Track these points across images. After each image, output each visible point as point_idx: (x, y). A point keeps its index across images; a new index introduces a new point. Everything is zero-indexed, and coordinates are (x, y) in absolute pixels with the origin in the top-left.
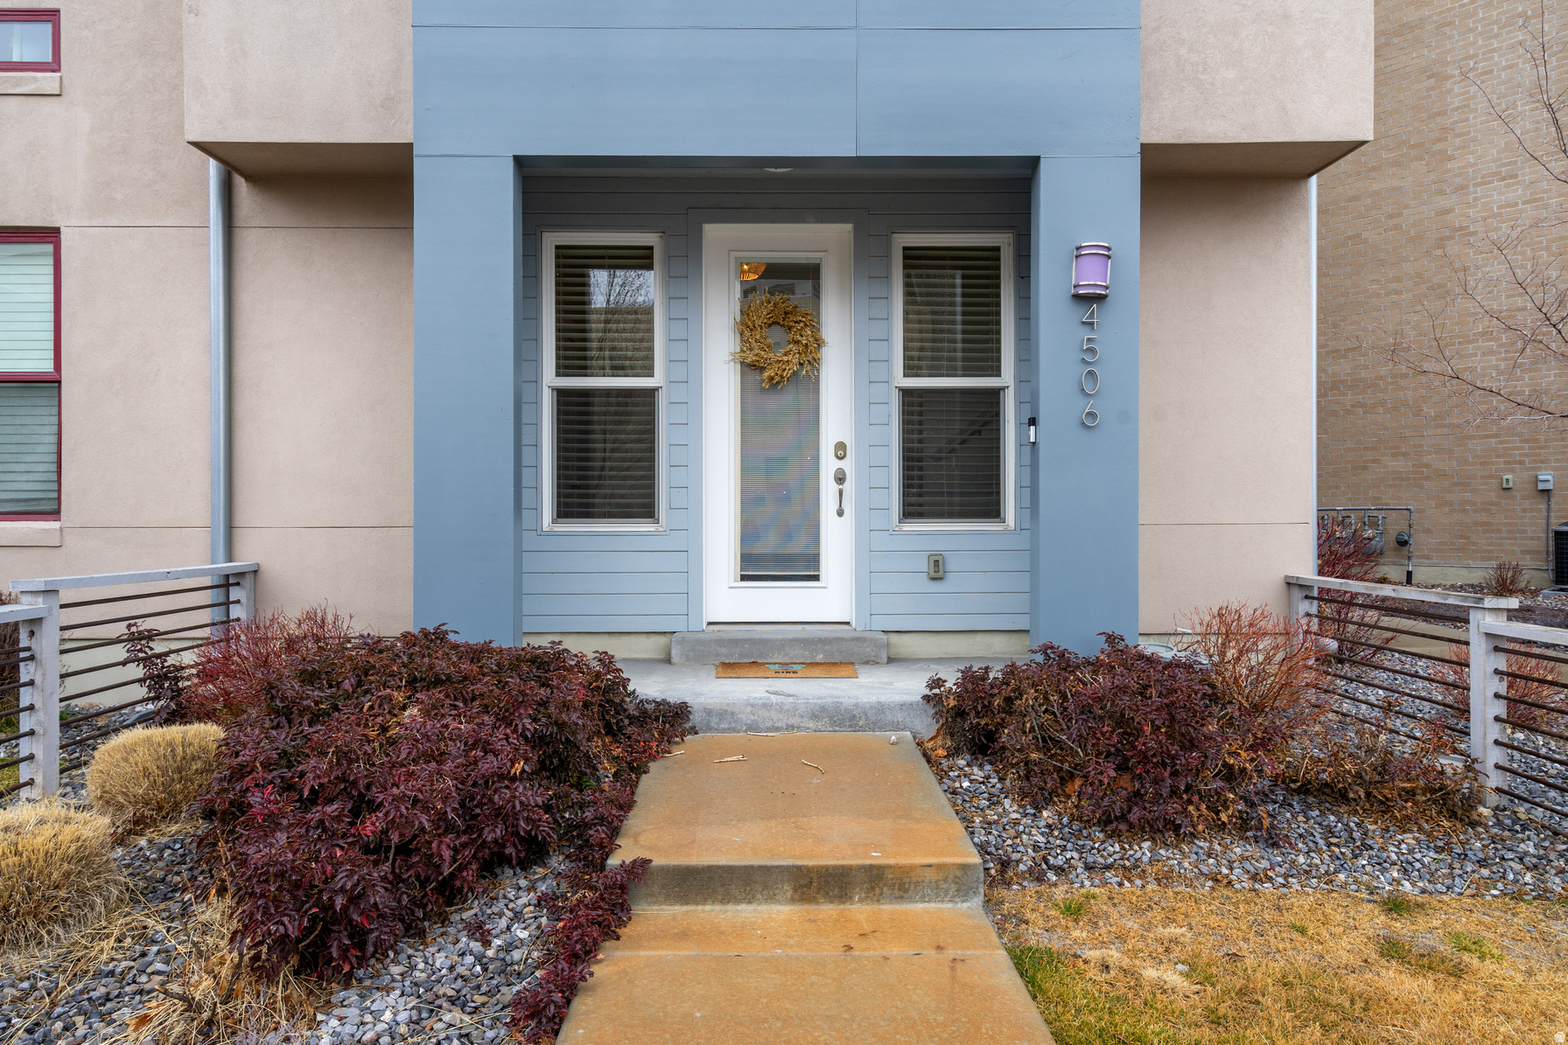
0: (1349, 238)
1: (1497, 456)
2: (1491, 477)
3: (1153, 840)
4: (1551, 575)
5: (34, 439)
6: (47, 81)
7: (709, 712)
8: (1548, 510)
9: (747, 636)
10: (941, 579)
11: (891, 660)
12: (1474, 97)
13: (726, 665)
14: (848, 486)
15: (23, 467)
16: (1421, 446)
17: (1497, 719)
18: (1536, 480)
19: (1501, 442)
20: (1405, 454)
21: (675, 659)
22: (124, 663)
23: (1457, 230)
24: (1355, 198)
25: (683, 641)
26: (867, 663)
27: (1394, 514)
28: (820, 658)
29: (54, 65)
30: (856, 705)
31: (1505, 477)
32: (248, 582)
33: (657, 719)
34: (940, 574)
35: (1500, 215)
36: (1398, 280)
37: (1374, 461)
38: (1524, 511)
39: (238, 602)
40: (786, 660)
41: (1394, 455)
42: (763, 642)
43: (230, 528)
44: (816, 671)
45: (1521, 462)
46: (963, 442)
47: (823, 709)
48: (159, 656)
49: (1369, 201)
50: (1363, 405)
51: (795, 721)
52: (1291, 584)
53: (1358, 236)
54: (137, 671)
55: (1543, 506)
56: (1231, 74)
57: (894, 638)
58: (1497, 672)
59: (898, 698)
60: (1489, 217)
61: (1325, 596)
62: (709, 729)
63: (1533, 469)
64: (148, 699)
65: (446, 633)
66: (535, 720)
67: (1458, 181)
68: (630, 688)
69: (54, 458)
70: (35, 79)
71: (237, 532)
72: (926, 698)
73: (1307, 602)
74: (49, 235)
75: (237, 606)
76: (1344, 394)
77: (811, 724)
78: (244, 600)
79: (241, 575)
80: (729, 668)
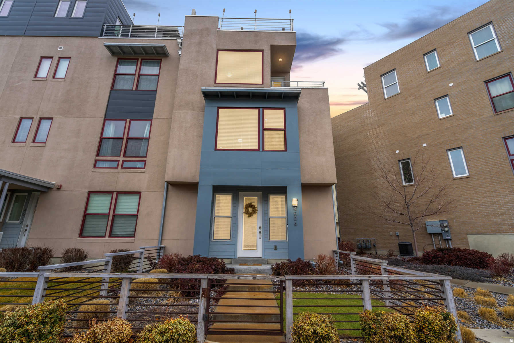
0: (358, 187)
1: (389, 229)
2: (388, 233)
3: (300, 287)
4: (399, 252)
5: (132, 224)
6: (143, 170)
7: (238, 270)
8: (399, 239)
9: (244, 259)
10: (276, 250)
11: (268, 264)
12: (375, 164)
13: (240, 264)
14: (261, 234)
15: (129, 229)
16: (375, 226)
17: (355, 271)
18: (396, 234)
19: (389, 226)
20: (373, 228)
21: (232, 263)
22: (147, 261)
23: (376, 186)
24: (358, 180)
25: (233, 260)
26: (264, 264)
27: (372, 240)
28: (256, 263)
29: (144, 168)
30: (260, 269)
31: (391, 233)
32: (163, 249)
33: (230, 271)
34: (276, 249)
35: (382, 184)
36: (368, 195)
37: (368, 229)
38: (395, 239)
39: (162, 252)
40: (250, 263)
41: (371, 228)
42: (247, 260)
43: (162, 239)
44: (255, 265)
45: (393, 230)
46: (282, 227)
47: (255, 270)
48: (152, 260)
49: (361, 180)
50: (364, 218)
51: (251, 272)
52: (334, 252)
53: (360, 186)
54: (148, 262)
55: (398, 239)
56: (316, 173)
57: (269, 260)
58: (354, 264)
59: (267, 268)
60: (381, 184)
61: (341, 254)
62: (238, 273)
63: (395, 231)
64: (150, 267)
65: (200, 256)
66: (214, 267)
67: (375, 178)
68: (226, 266)
69: (135, 228)
70: (141, 170)
71: (162, 240)
72: (271, 268)
73: (336, 254)
74: (139, 193)
75: (161, 253)
76: (361, 216)
77: (253, 272)
78: (163, 252)
79: (163, 247)
80: (241, 264)
